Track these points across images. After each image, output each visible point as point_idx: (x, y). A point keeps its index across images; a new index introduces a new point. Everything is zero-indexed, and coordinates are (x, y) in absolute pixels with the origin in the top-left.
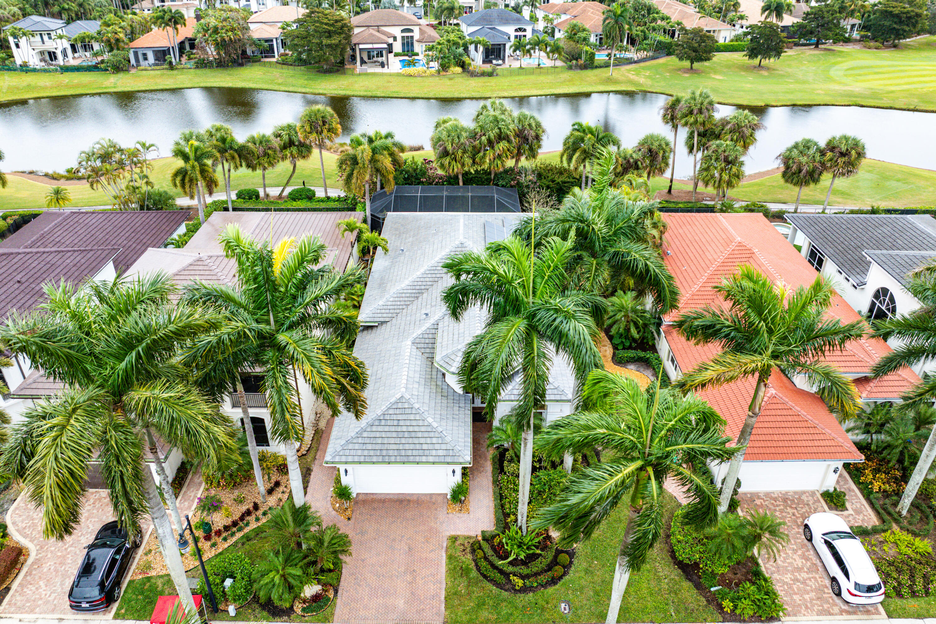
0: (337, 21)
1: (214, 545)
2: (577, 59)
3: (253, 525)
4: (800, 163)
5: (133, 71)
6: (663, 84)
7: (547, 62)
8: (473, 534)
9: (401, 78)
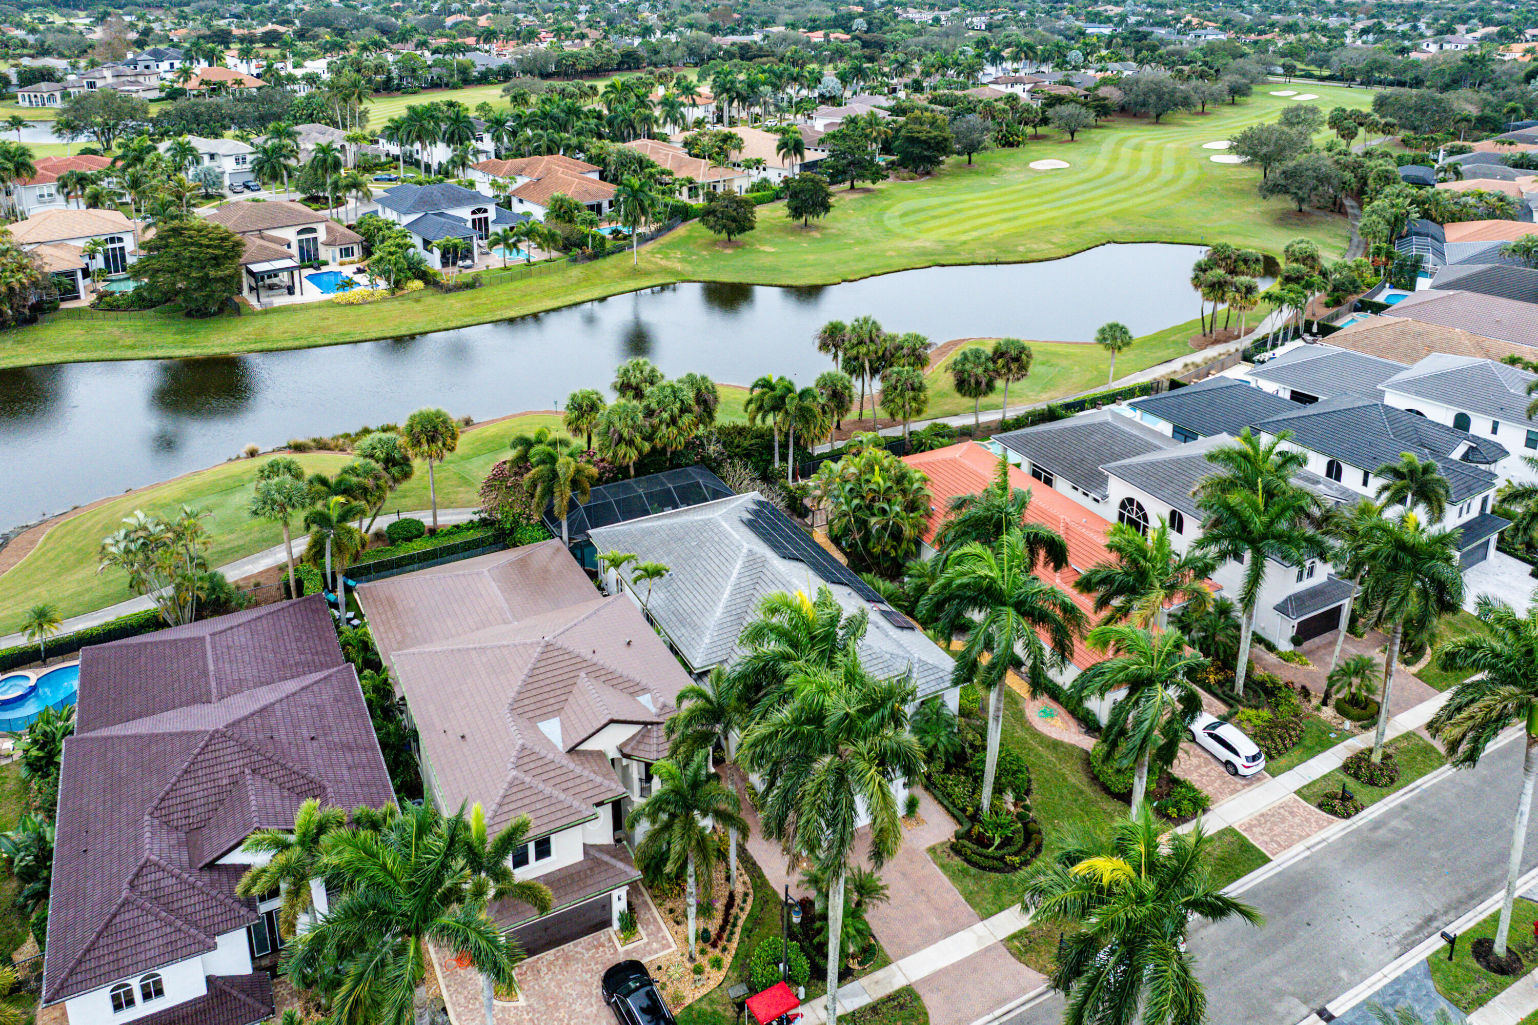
0: (223, 239)
1: (724, 949)
2: (579, 246)
3: (743, 917)
4: (976, 376)
6: (706, 268)
7: (538, 255)
8: (944, 839)
9: (338, 310)
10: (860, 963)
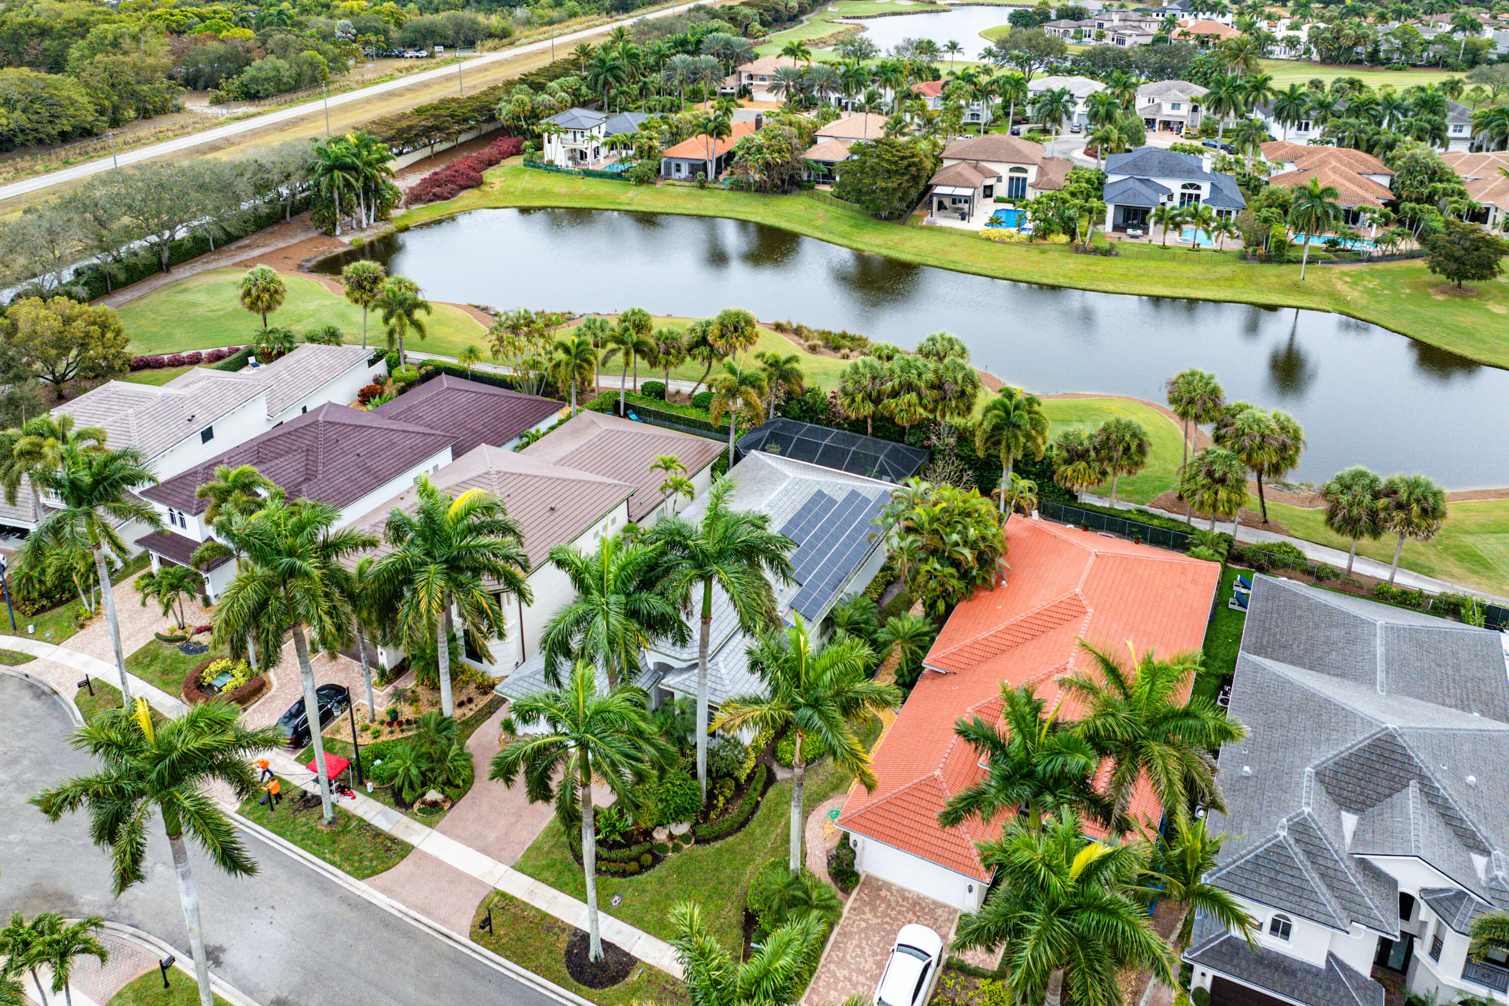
1: (392, 732)
2: (1258, 245)
5: (660, 184)
9: (974, 242)
10: (419, 810)
